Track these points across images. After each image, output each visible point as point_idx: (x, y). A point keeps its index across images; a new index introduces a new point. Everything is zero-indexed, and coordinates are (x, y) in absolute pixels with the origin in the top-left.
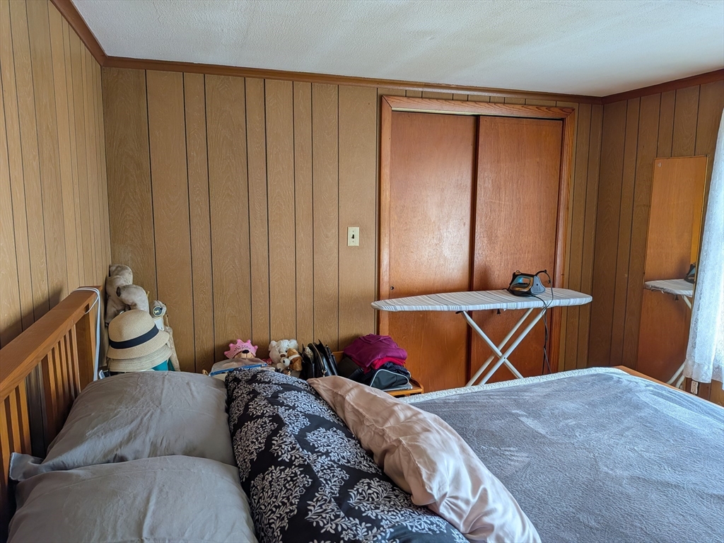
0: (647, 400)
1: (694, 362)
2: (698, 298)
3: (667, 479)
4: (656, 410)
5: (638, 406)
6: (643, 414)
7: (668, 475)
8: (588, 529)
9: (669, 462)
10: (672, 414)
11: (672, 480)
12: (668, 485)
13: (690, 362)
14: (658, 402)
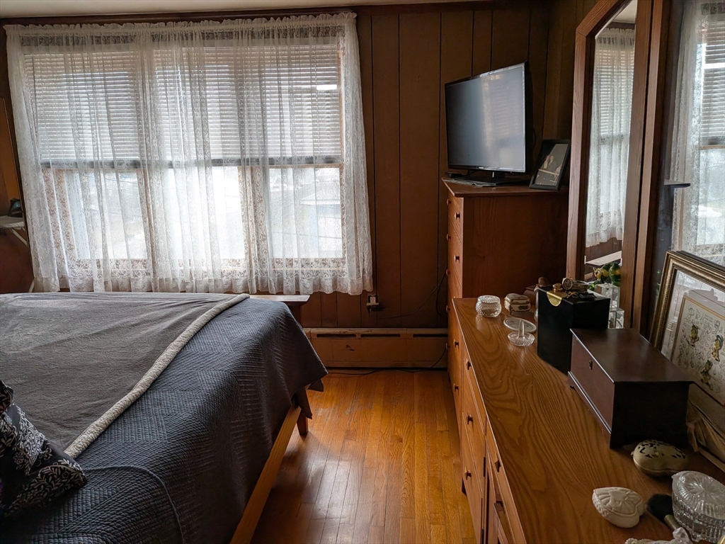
0: (21, 305)
1: (42, 278)
2: (30, 224)
3: (61, 339)
4: (31, 308)
5: (15, 311)
6: (22, 314)
7: (61, 337)
8: (19, 386)
9: (59, 331)
10: (45, 306)
11: (64, 338)
12: (63, 341)
13: (39, 279)
14: (30, 303)
